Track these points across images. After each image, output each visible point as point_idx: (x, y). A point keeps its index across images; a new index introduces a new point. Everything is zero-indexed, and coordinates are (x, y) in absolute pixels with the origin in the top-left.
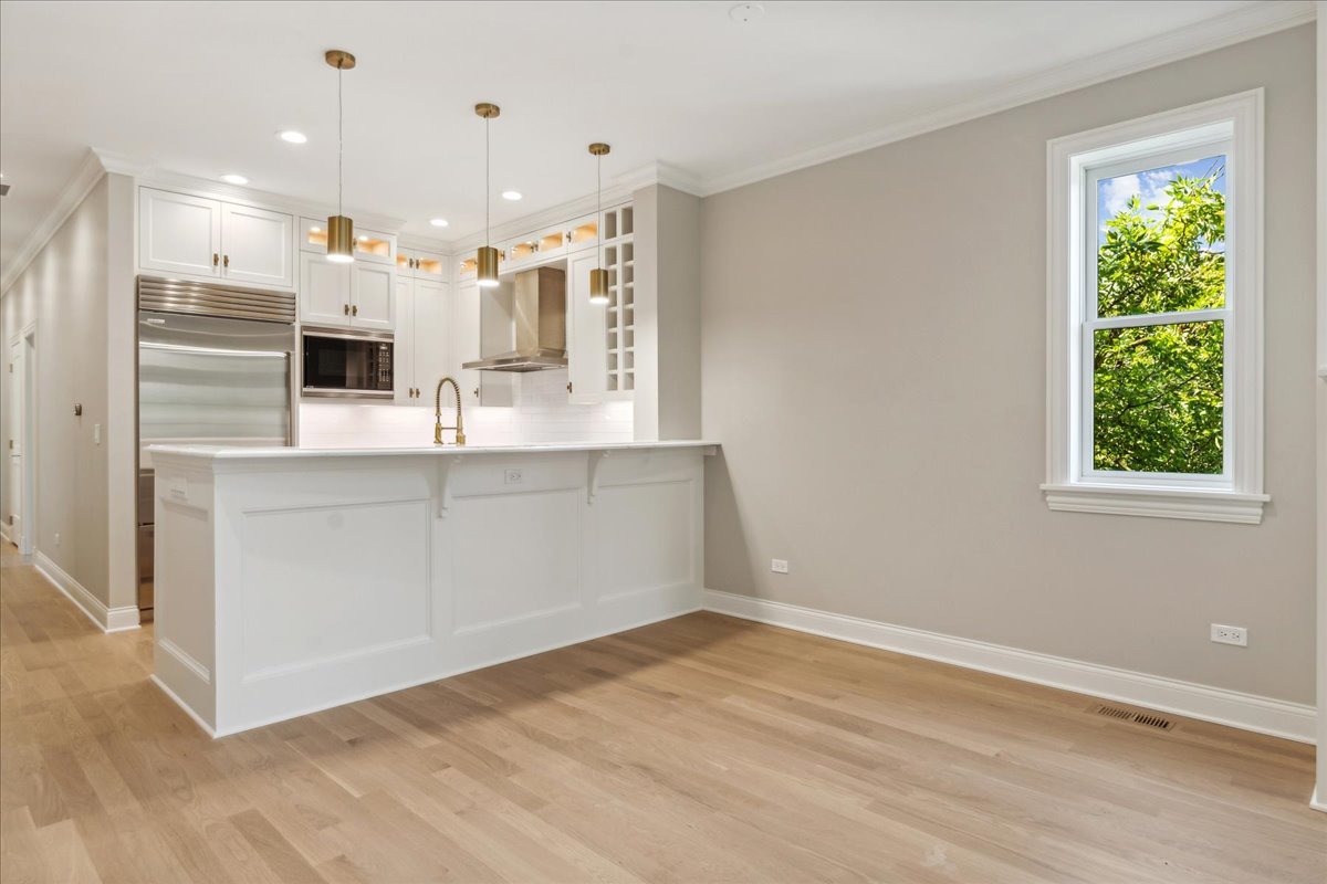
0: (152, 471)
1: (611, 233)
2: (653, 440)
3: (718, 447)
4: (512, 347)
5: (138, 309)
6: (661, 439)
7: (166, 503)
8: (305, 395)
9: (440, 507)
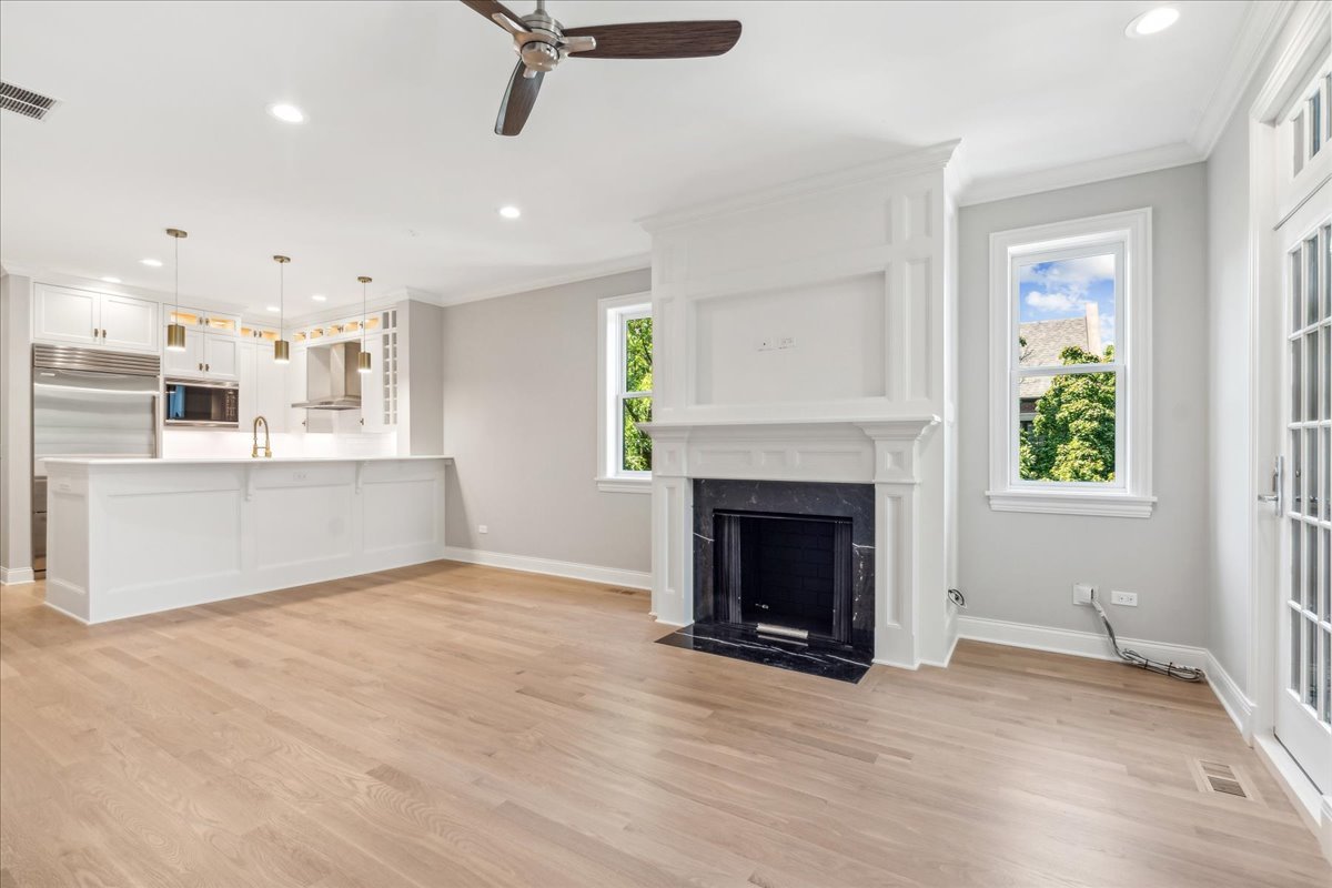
0: (45, 478)
1: (386, 326)
2: (407, 454)
3: (452, 459)
4: (325, 393)
5: (33, 366)
6: (412, 454)
7: (56, 494)
8: (168, 424)
9: (247, 494)
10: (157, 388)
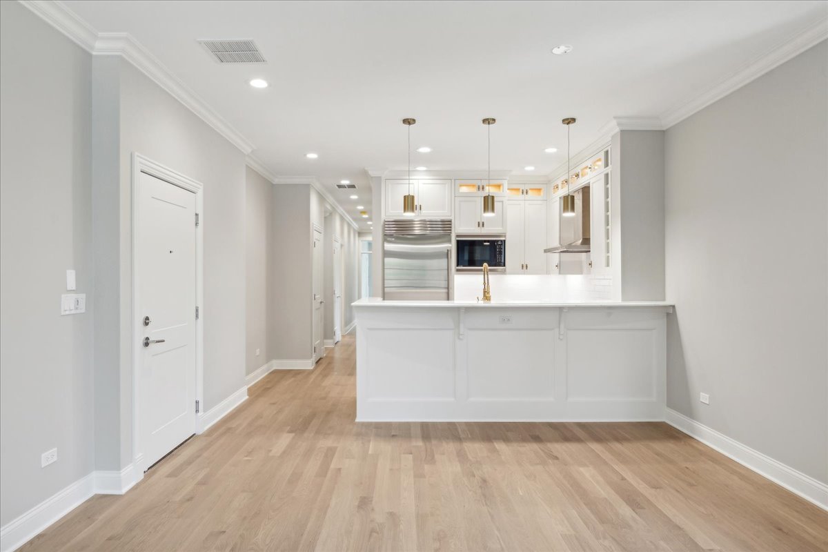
1: (606, 164)
3: (674, 306)
5: (383, 234)
8: (458, 270)
9: (459, 334)
10: (450, 241)
